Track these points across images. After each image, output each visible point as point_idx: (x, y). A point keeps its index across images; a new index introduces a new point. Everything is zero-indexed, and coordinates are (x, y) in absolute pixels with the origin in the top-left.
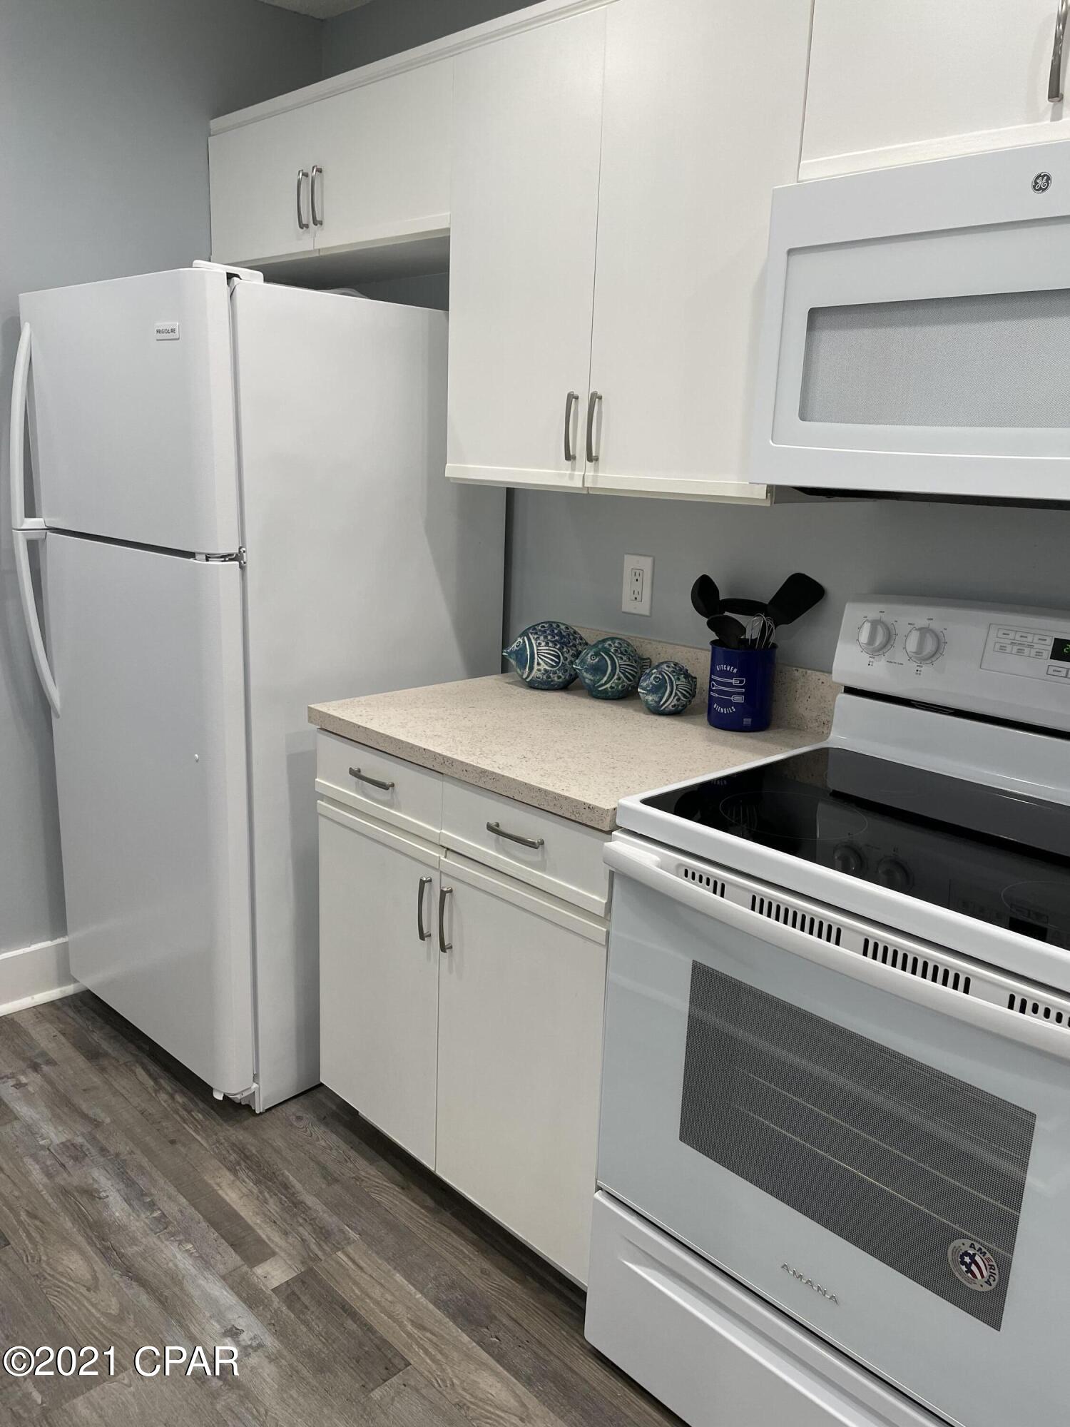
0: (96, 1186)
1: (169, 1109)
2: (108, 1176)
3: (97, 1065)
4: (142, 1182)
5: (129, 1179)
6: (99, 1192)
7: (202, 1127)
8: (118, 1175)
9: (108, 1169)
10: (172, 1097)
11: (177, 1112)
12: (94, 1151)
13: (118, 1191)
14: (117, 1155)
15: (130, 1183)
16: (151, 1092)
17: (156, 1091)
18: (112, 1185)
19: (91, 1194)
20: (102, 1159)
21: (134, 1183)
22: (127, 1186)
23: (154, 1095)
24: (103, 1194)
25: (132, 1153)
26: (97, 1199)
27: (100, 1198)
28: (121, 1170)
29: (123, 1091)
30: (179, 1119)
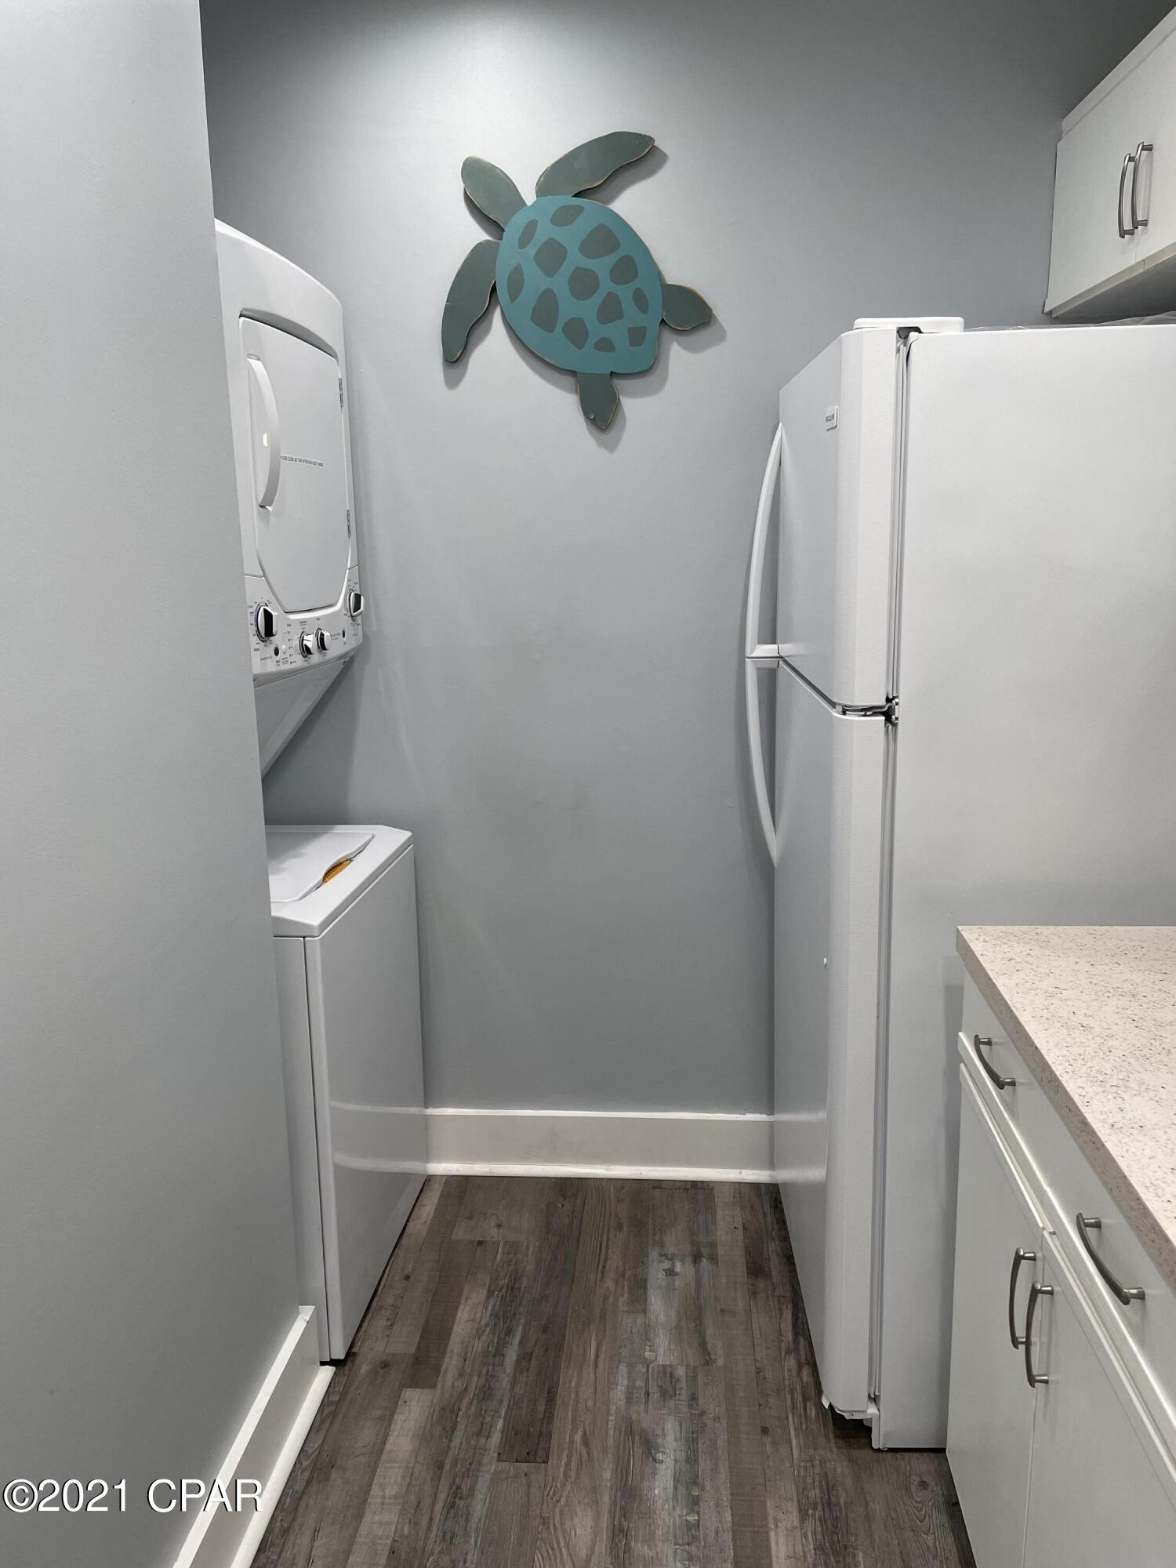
0: (659, 1441)
1: (787, 1383)
2: (678, 1436)
3: (752, 1285)
4: (704, 1464)
5: (695, 1452)
6: (658, 1451)
7: (806, 1429)
8: (687, 1440)
9: (684, 1425)
10: (799, 1371)
11: (792, 1391)
12: (684, 1395)
13: (676, 1461)
14: (702, 1414)
15: (692, 1459)
16: (783, 1349)
17: (788, 1352)
18: (675, 1450)
19: (649, 1447)
20: (686, 1410)
21: (696, 1461)
22: (687, 1460)
23: (783, 1354)
24: (660, 1456)
25: (717, 1419)
26: (651, 1459)
27: (654, 1460)
28: (695, 1435)
29: (757, 1334)
30: (789, 1402)
